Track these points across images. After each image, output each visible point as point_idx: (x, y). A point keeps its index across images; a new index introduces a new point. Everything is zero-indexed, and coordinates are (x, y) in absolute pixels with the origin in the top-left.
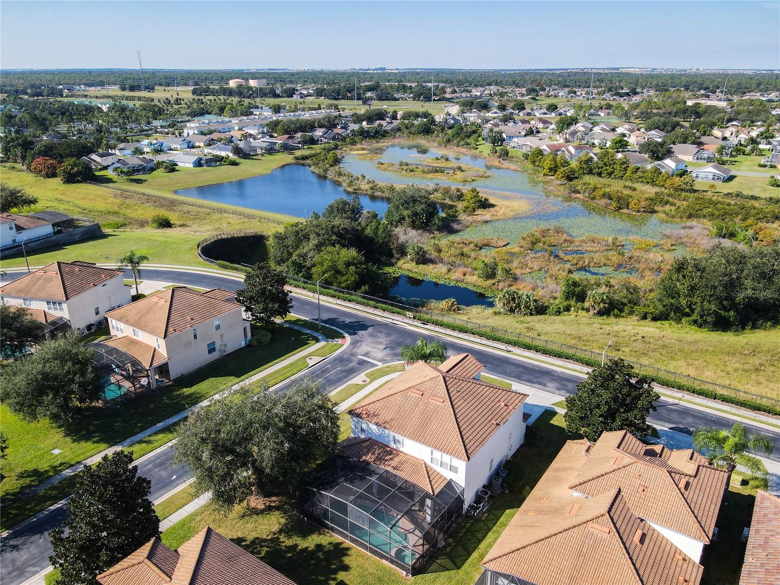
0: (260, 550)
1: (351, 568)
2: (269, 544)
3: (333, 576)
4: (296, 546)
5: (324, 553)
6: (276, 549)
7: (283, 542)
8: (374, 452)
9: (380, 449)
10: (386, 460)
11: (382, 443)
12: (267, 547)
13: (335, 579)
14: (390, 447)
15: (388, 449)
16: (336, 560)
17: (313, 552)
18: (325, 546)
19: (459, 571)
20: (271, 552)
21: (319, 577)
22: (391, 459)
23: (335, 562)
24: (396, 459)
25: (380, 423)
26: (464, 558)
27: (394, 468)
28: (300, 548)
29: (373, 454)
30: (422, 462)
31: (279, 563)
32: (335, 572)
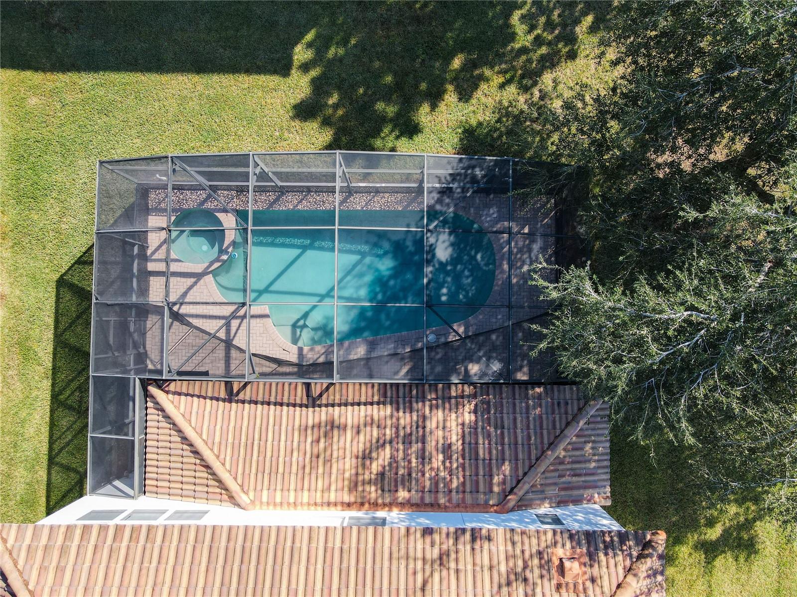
0: (532, 28)
1: (293, 118)
2: (530, 61)
3: (314, 73)
4: (465, 95)
5: (382, 120)
6: (500, 57)
7: (502, 86)
8: (448, 456)
9: (435, 481)
10: (380, 444)
11: (445, 509)
12: (524, 50)
13: (305, 67)
14: (402, 505)
15: (403, 494)
16: (341, 118)
17: (409, 104)
18: (397, 138)
19: (56, 276)
20: (505, 45)
21: (341, 51)
22: (365, 457)
23: (340, 112)
24: (349, 465)
25: (465, 547)
26: (65, 322)
27: (332, 426)
28: (451, 97)
29: (447, 449)
30: (244, 499)
31: (457, 25)
32: (319, 87)
